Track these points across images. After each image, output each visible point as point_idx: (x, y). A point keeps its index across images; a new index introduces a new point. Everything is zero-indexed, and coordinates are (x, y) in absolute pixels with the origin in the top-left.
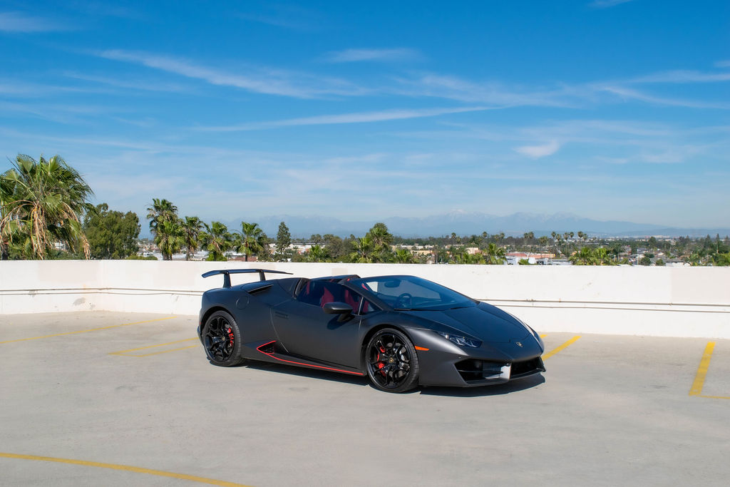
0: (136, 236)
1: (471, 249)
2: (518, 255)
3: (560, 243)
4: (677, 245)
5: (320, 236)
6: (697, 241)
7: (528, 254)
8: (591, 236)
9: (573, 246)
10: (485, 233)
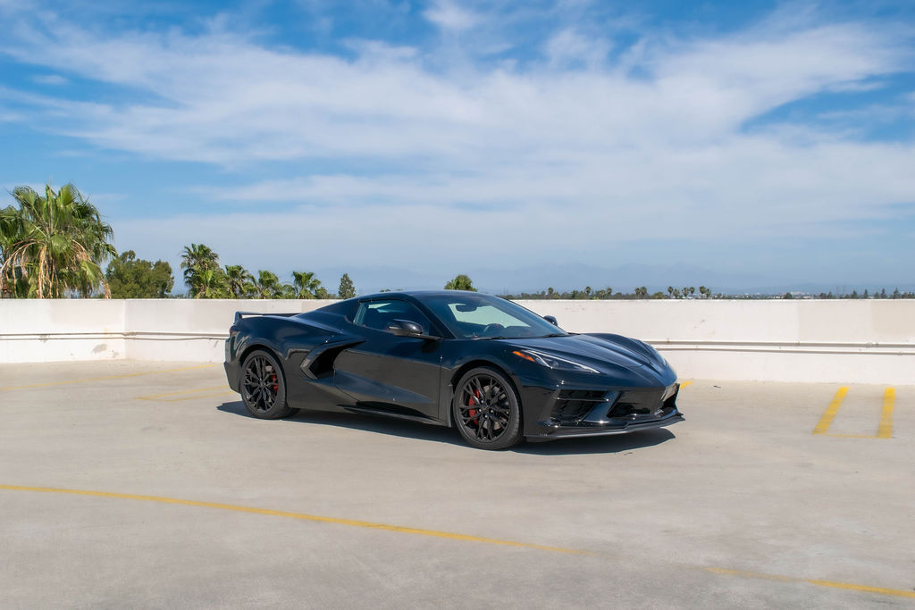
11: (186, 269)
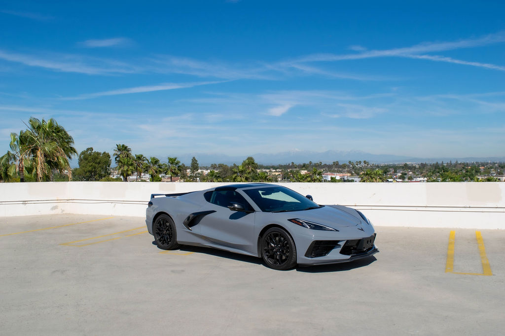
0: (109, 166)
1: (303, 171)
2: (329, 174)
3: (353, 168)
4: (420, 168)
5: (216, 165)
6: (431, 165)
7: (336, 174)
8: (371, 163)
9: (361, 169)
10: (310, 162)
11: (116, 156)
